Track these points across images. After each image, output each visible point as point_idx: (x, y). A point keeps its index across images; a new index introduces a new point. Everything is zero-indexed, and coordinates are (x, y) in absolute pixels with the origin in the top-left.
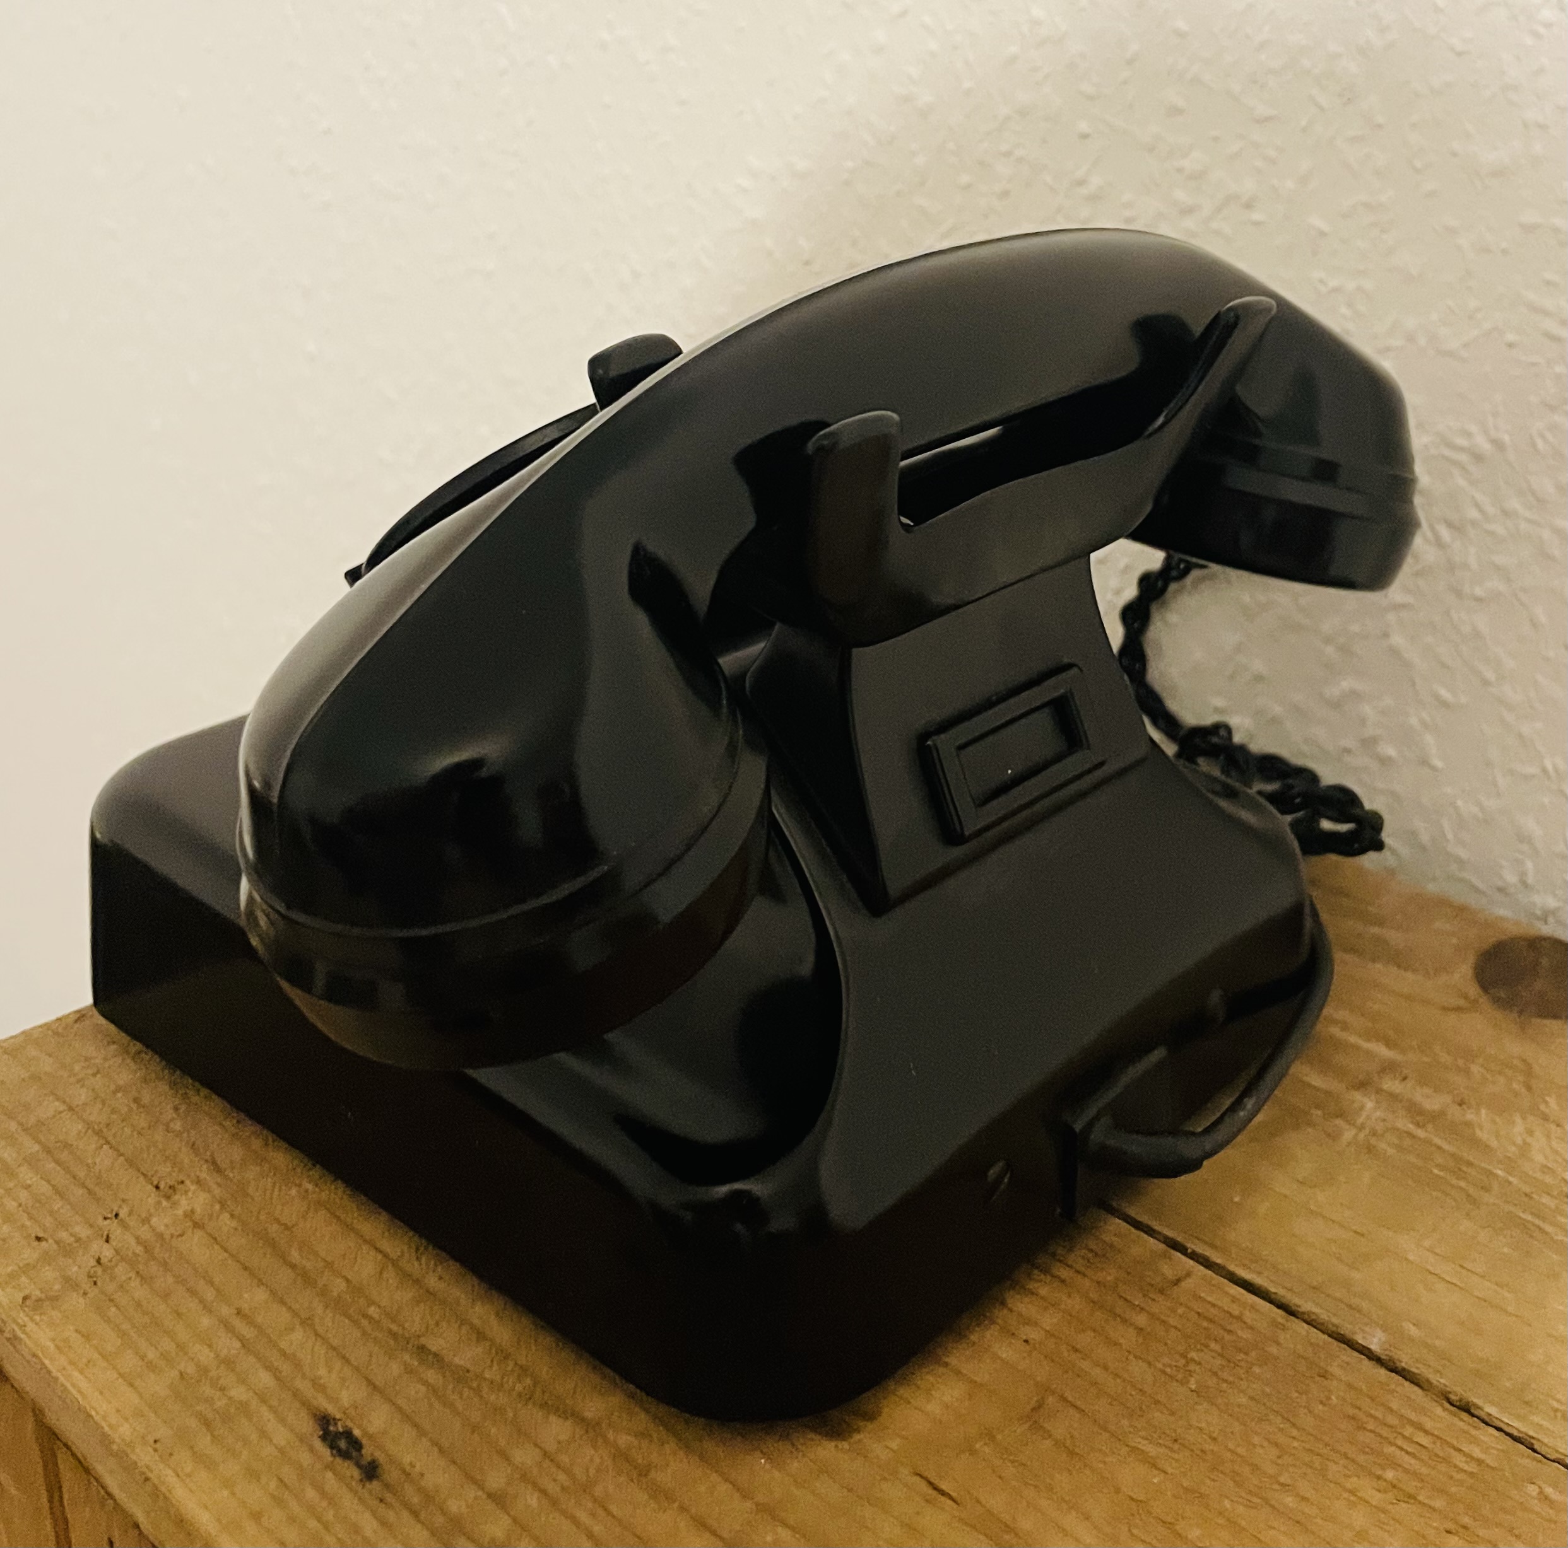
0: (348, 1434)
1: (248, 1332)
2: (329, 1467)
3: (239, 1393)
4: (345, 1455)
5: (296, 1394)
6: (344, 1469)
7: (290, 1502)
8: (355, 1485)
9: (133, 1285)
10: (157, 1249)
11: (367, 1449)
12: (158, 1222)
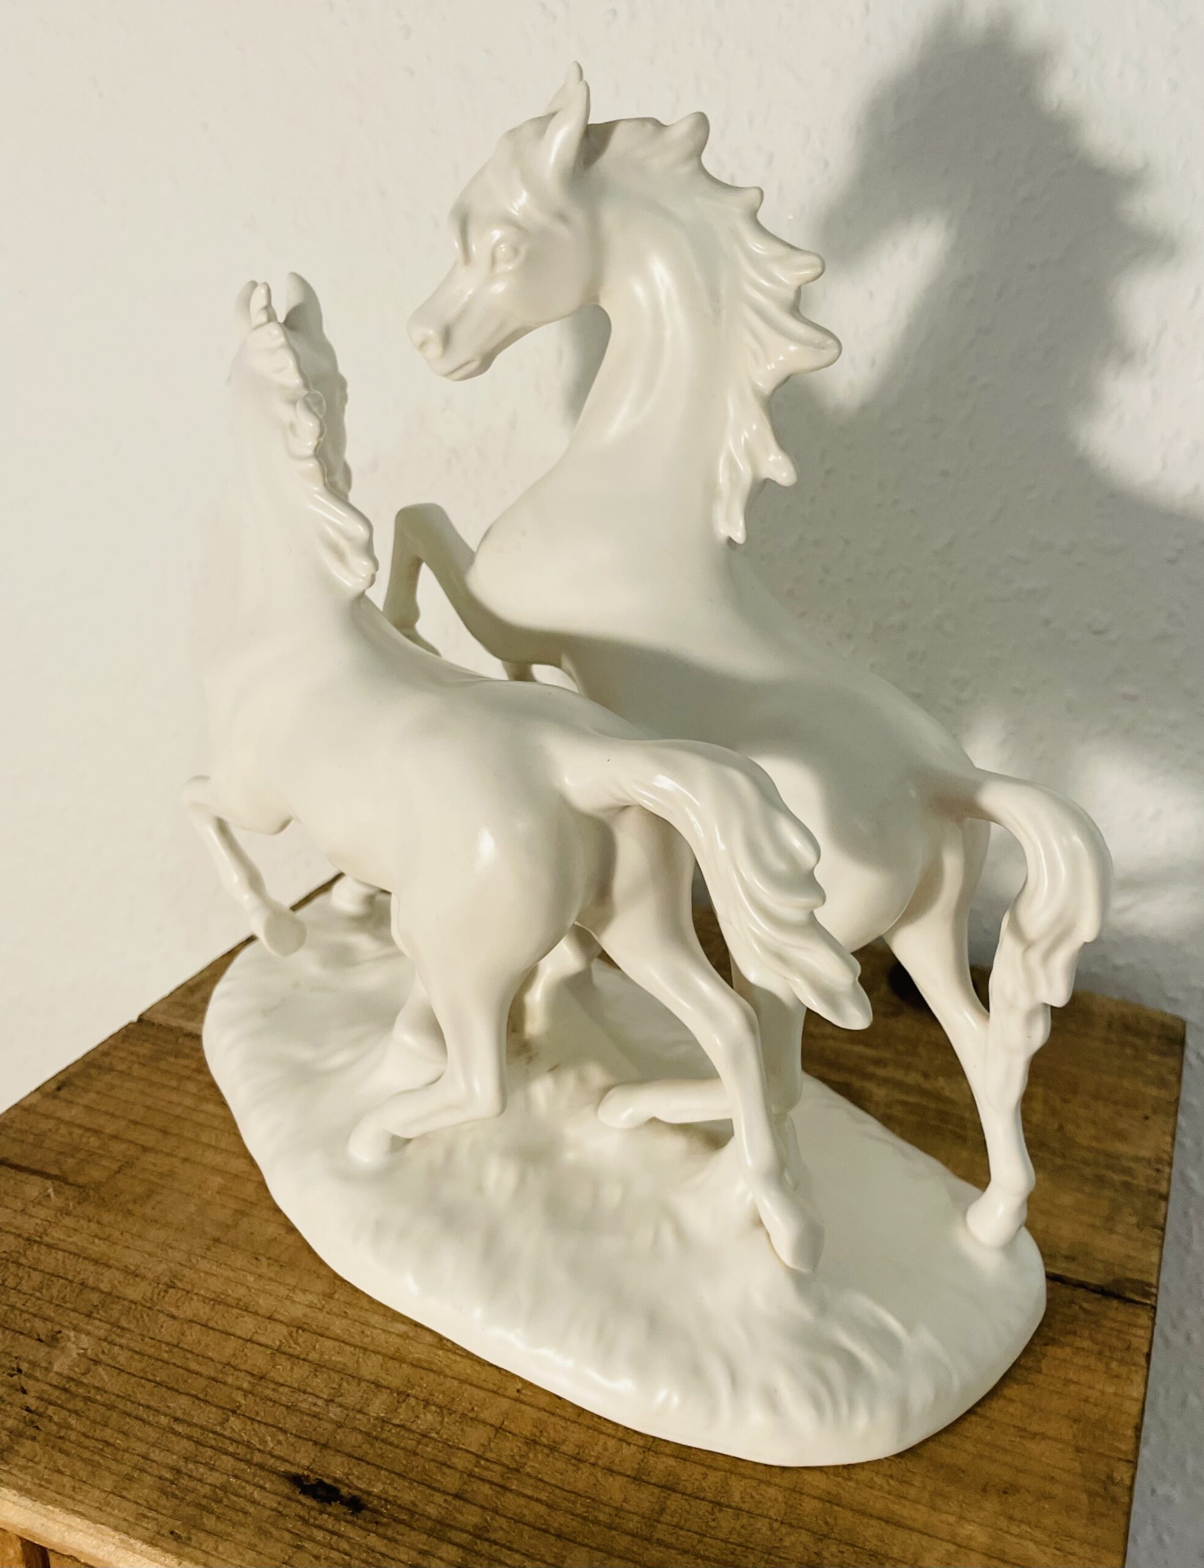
0: (320, 1483)
1: (193, 1432)
2: (321, 1512)
4: (327, 1499)
6: (335, 1508)
7: (307, 1545)
8: (349, 1518)
9: (73, 1421)
10: (72, 1387)
11: (344, 1491)
12: (60, 1365)
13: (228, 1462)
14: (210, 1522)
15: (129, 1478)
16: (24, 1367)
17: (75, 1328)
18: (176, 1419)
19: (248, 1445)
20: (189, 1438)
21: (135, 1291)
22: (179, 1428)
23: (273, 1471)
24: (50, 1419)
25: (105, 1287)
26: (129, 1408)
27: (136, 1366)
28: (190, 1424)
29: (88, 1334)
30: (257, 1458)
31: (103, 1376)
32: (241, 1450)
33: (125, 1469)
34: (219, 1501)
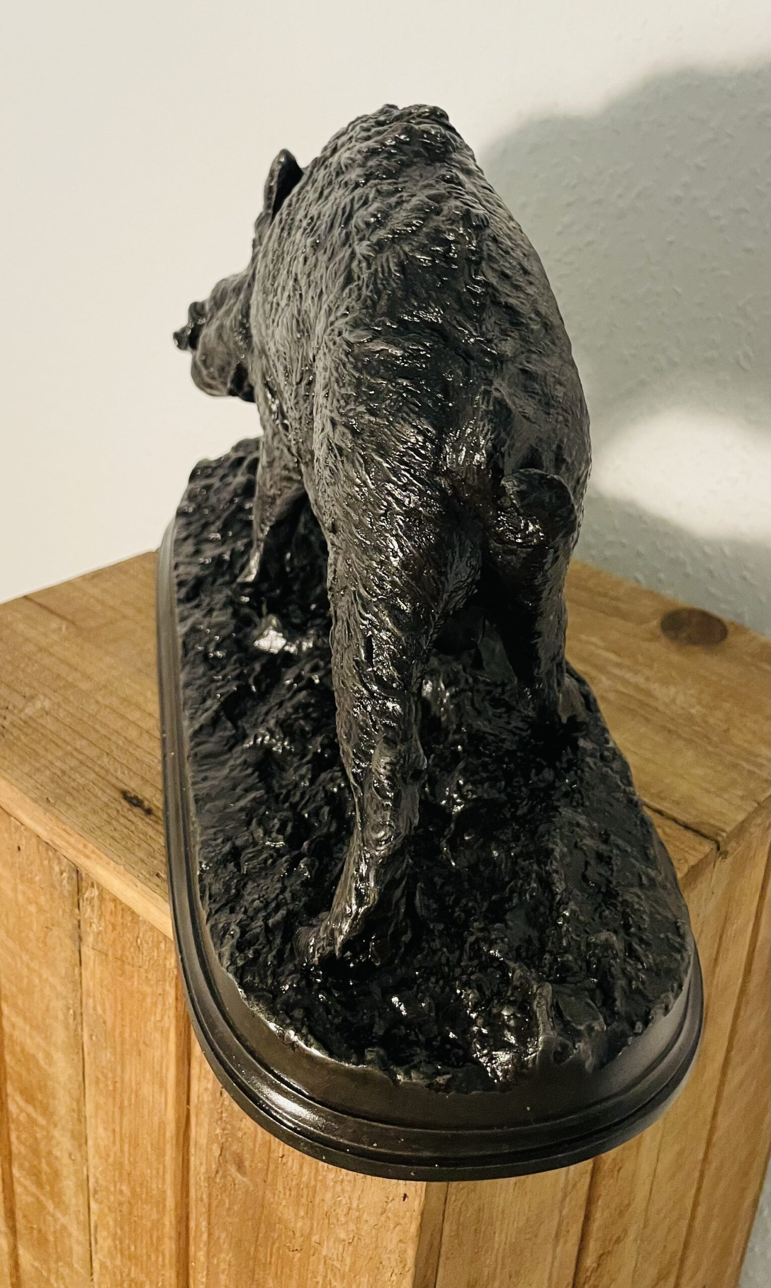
0: (136, 798)
1: (80, 757)
2: (129, 810)
3: (82, 781)
4: (135, 805)
5: (108, 782)
6: (137, 810)
7: (114, 823)
8: (143, 817)
9: (22, 737)
10: (31, 723)
11: (146, 803)
12: (29, 711)
13: (93, 776)
14: (69, 800)
15: (38, 770)
16: (11, 707)
17: (45, 695)
18: (76, 749)
19: (107, 771)
20: (78, 759)
21: (85, 686)
22: (75, 753)
23: (114, 786)
24: (12, 733)
25: (70, 679)
26: (55, 739)
27: (68, 720)
28: (82, 753)
29: (50, 699)
30: (109, 778)
31: (48, 721)
32: (102, 772)
33: (38, 765)
34: (78, 791)
